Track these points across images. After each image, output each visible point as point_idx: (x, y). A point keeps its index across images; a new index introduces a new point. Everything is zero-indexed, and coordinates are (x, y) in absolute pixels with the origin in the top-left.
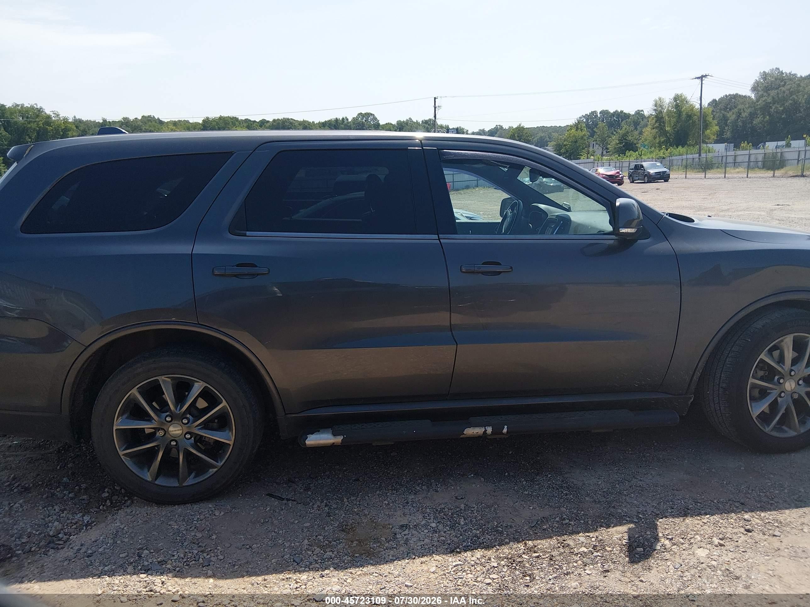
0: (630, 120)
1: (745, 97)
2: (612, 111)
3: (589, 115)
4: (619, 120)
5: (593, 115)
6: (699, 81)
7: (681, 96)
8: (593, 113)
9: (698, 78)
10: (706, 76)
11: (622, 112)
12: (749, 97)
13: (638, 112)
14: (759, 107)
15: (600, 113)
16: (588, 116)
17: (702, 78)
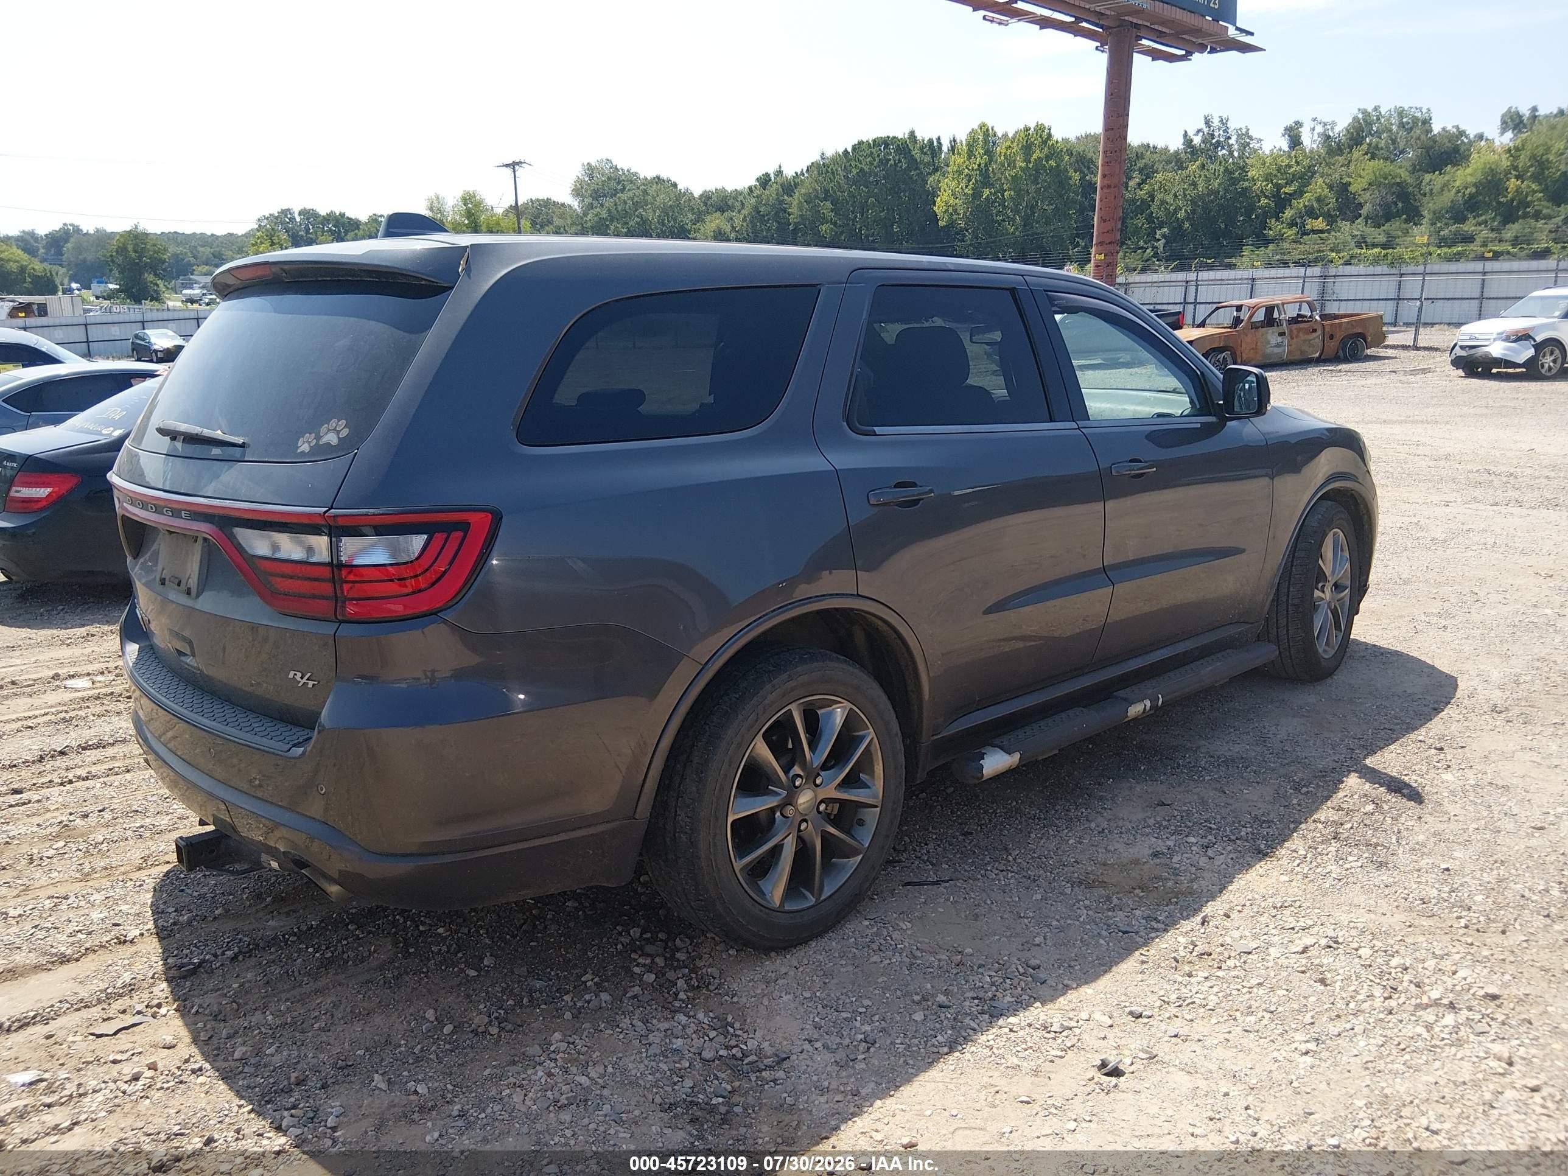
0: (361, 231)
1: (563, 205)
2: (323, 212)
3: (278, 217)
4: (339, 230)
5: (286, 216)
6: (509, 171)
7: (475, 197)
8: (285, 212)
9: (507, 165)
10: (521, 163)
11: (342, 215)
12: (570, 206)
13: (374, 217)
14: (589, 224)
15: (300, 214)
16: (276, 218)
17: (513, 165)
